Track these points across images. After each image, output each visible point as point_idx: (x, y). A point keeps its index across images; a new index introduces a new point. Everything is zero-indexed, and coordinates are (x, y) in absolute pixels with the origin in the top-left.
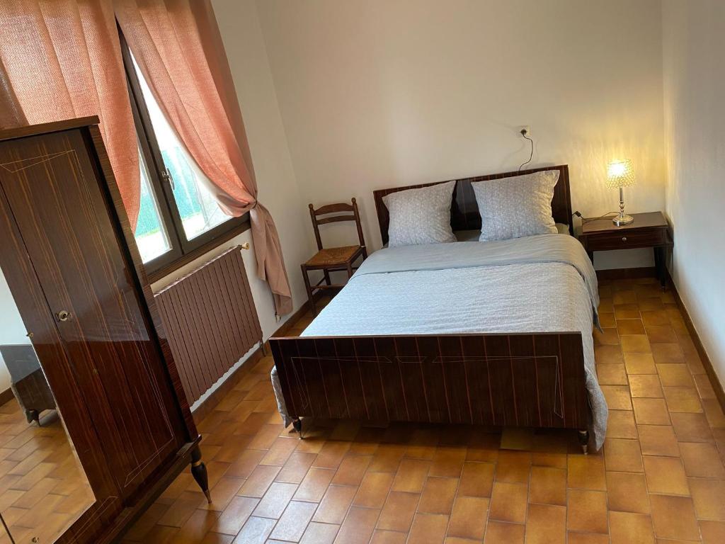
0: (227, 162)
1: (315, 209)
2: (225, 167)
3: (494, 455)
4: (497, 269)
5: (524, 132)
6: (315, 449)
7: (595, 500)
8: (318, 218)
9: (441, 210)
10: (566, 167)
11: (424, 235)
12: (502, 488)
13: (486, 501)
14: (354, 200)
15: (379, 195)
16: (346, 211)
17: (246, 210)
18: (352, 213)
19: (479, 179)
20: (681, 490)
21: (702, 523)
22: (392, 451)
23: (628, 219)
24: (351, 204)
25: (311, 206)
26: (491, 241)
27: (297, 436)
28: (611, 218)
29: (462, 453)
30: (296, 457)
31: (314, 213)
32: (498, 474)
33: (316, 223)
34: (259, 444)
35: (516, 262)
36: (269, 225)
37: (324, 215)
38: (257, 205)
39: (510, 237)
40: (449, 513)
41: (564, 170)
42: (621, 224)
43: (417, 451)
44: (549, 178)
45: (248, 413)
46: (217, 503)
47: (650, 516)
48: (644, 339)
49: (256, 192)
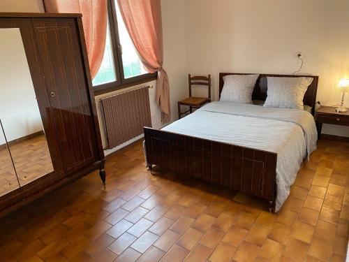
0: (150, 46)
1: (191, 77)
2: (149, 49)
3: (228, 202)
4: (262, 120)
5: (299, 55)
6: (155, 179)
7: (263, 232)
8: (192, 81)
9: (249, 87)
10: (317, 77)
11: (236, 98)
12: (224, 215)
13: (214, 219)
14: (209, 76)
15: (222, 75)
16: (205, 80)
17: (156, 70)
18: (207, 82)
19: (271, 76)
20: (307, 240)
21: (309, 257)
22: (185, 188)
23: (344, 110)
24: (208, 77)
25: (189, 75)
26: (268, 107)
27: (149, 172)
28: (335, 108)
29: (215, 197)
30: (147, 180)
31: (190, 79)
32: (225, 210)
33: (190, 84)
34: (134, 171)
35: (273, 119)
36: (166, 80)
37: (195, 80)
38: (161, 69)
39: (278, 107)
40: (196, 219)
41: (316, 79)
42: (340, 112)
43: (196, 191)
44: (306, 81)
45: (135, 158)
46: (108, 189)
47: (285, 246)
48: (330, 171)
49: (162, 63)
